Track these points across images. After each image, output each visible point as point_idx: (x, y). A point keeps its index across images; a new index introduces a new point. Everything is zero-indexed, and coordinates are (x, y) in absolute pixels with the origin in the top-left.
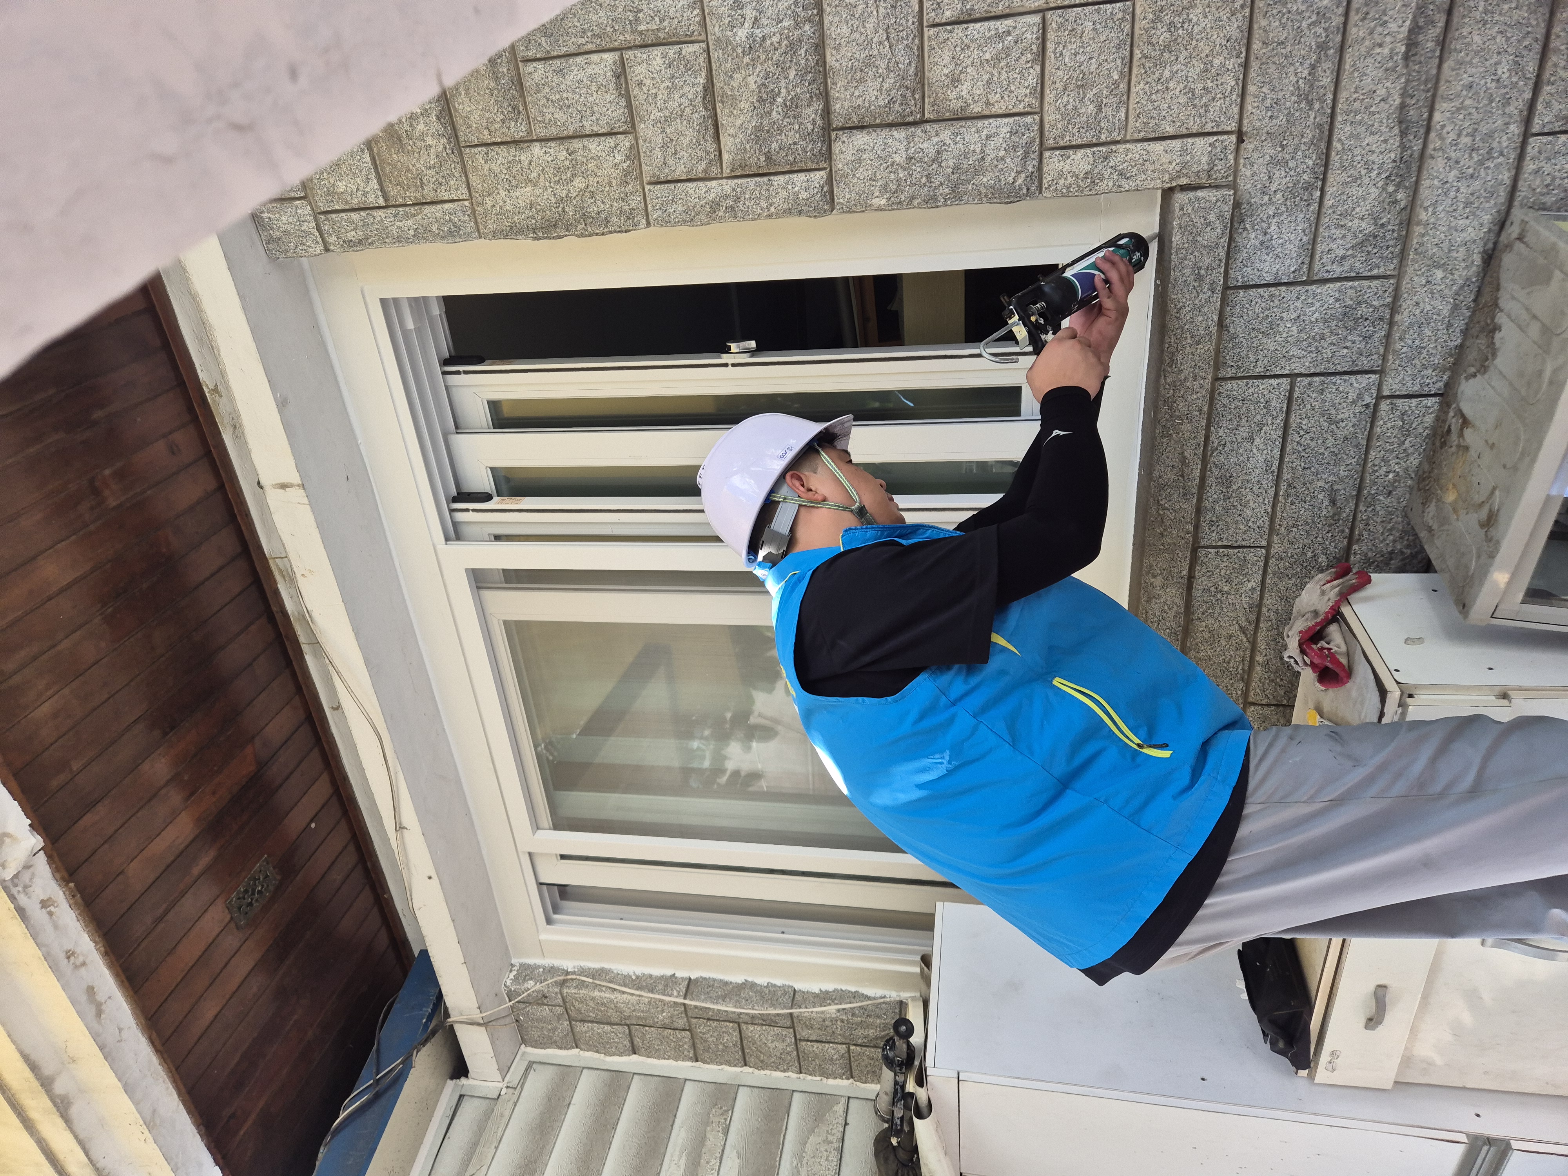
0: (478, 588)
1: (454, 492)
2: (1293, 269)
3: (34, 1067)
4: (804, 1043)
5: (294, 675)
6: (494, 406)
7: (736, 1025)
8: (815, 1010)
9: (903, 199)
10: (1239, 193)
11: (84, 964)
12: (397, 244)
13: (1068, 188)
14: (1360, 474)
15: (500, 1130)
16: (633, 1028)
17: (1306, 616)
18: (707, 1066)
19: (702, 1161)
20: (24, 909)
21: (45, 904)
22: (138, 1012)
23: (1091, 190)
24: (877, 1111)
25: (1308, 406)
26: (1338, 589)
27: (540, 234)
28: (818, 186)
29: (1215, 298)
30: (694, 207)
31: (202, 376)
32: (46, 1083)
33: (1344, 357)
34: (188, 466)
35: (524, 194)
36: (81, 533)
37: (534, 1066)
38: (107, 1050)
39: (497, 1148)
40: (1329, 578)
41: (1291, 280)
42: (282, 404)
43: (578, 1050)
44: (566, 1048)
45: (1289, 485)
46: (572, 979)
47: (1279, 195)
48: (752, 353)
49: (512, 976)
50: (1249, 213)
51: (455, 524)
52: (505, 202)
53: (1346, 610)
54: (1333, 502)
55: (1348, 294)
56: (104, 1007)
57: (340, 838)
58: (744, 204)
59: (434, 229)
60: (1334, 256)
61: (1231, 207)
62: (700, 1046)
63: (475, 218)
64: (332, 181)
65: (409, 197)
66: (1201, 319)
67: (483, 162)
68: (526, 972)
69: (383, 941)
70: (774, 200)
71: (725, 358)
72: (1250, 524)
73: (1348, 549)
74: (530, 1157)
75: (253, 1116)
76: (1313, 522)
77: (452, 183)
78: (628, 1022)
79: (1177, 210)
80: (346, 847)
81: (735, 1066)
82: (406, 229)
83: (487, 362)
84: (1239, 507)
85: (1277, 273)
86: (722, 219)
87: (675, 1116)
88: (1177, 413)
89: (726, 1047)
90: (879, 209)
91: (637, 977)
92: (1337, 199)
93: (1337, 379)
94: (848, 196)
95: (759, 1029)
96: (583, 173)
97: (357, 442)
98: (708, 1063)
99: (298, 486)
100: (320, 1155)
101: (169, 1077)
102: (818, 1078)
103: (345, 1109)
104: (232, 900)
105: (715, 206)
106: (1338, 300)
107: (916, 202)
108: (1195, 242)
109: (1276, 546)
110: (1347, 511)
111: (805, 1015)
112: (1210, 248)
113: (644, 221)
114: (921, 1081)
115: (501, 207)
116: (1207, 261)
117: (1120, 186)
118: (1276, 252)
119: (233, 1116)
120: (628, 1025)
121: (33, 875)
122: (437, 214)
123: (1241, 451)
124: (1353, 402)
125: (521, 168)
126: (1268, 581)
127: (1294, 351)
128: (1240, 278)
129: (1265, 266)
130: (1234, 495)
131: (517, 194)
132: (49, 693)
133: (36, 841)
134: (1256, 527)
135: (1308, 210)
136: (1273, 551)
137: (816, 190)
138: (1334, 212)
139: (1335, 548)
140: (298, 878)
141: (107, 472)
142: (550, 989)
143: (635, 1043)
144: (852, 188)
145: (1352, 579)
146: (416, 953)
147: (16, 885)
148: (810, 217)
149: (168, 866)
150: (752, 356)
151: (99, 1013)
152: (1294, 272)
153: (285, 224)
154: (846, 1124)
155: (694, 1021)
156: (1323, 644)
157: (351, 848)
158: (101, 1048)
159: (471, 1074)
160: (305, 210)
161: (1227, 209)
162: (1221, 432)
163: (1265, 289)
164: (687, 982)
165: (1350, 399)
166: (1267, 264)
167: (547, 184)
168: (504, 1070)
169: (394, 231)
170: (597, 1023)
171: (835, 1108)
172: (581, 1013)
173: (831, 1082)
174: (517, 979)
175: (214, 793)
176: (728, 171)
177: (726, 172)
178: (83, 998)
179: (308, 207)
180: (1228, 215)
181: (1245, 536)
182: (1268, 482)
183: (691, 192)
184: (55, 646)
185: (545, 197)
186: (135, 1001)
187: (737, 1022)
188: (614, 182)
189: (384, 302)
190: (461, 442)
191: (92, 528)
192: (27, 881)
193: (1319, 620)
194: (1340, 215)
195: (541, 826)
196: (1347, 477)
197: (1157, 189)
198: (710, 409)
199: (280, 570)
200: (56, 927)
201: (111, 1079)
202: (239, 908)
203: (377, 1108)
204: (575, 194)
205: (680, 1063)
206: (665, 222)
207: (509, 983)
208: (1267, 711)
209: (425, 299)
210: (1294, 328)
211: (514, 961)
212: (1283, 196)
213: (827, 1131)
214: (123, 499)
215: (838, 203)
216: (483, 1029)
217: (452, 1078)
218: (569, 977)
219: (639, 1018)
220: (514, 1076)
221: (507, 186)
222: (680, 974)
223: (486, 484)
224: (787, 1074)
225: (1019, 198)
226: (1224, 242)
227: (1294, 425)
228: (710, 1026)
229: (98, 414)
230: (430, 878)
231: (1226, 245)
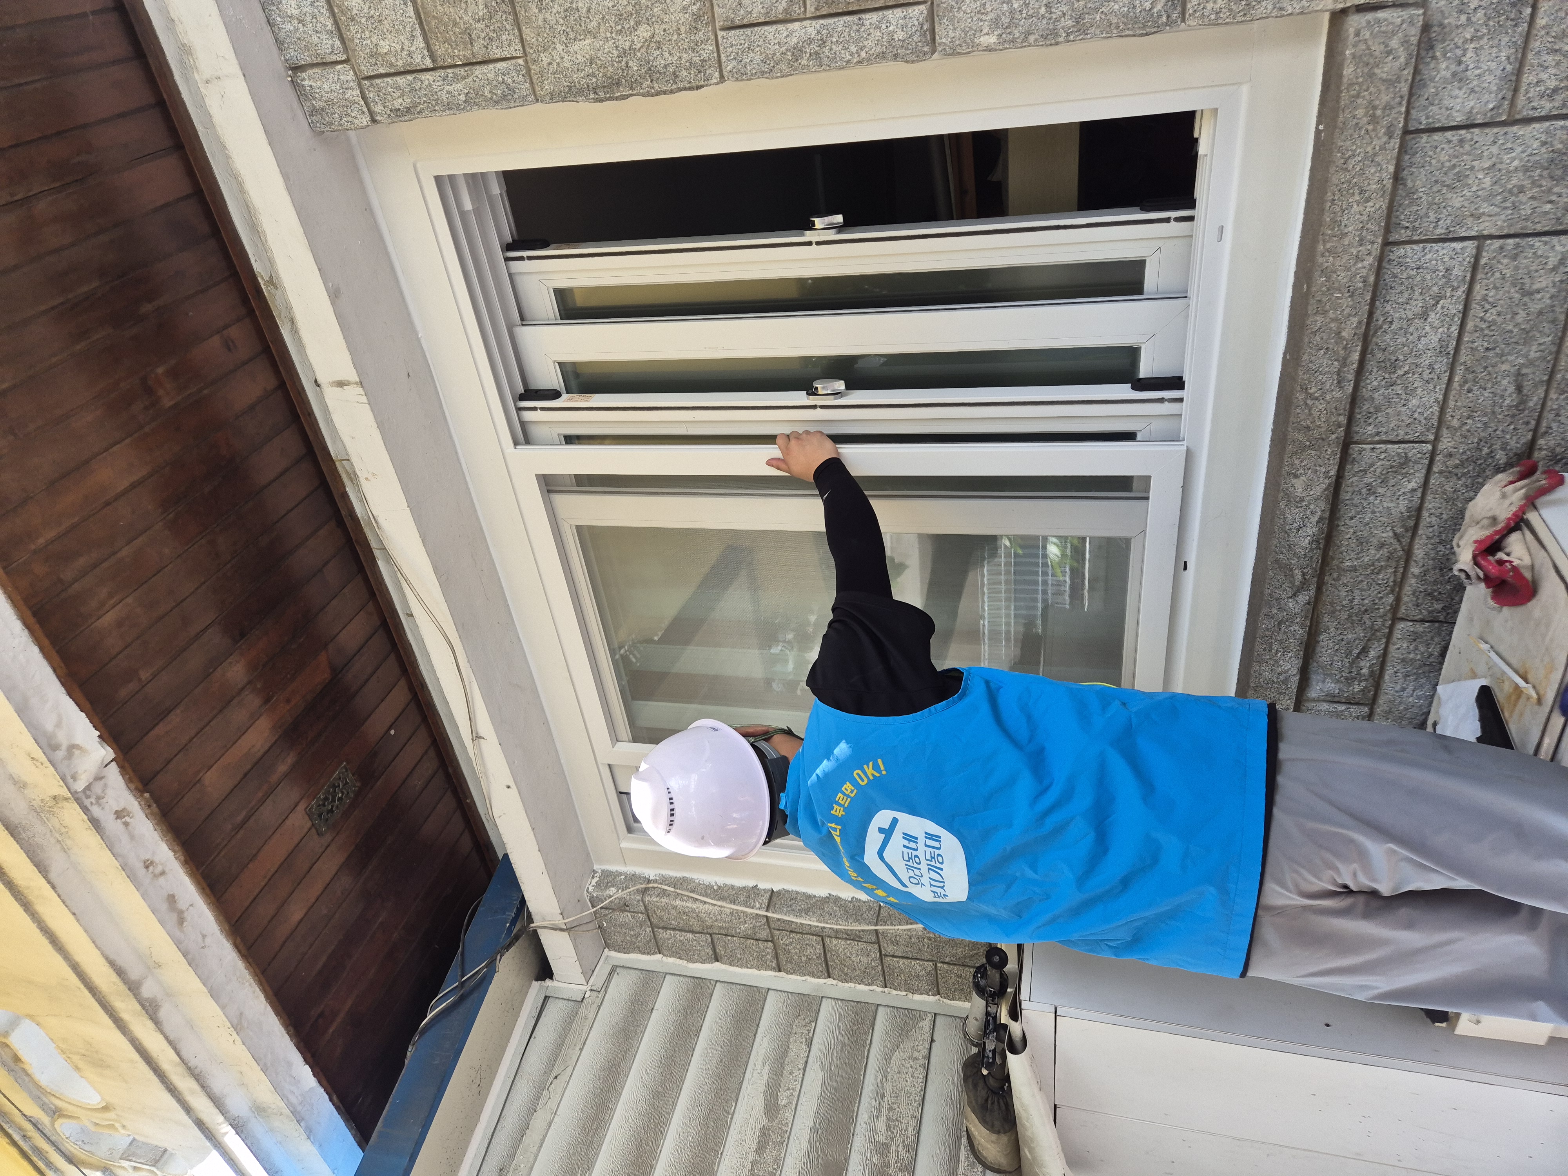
0: (549, 491)
1: (521, 390)
2: (1491, 106)
3: (120, 972)
4: (889, 959)
5: (366, 580)
6: (561, 295)
7: (820, 939)
8: (901, 927)
9: (1017, 35)
10: (1430, 13)
11: (163, 873)
12: (448, 112)
13: (1217, 13)
14: (1553, 356)
15: (584, 1031)
16: (715, 937)
17: (1482, 523)
18: (790, 976)
19: (785, 1072)
20: (98, 820)
21: (119, 814)
22: (221, 918)
23: (1245, 15)
24: (965, 1034)
25: (1498, 275)
26: (1523, 491)
27: (602, 94)
28: (916, 23)
29: (1392, 144)
30: (774, 54)
31: (256, 266)
32: (133, 988)
33: (1546, 213)
34: (245, 363)
35: (584, 47)
36: (136, 435)
37: (618, 970)
38: (190, 956)
39: (581, 1050)
40: (1511, 479)
41: (1487, 120)
42: (334, 295)
43: (661, 955)
44: (648, 954)
45: (1467, 369)
46: (654, 888)
47: (1480, 14)
48: (840, 229)
49: (594, 882)
50: (1440, 38)
51: (523, 424)
52: (562, 58)
53: (1532, 517)
54: (1519, 389)
55: (1557, 137)
56: (186, 914)
57: (419, 744)
58: (831, 49)
59: (487, 93)
60: (1543, 88)
61: (1419, 29)
62: (783, 958)
63: (531, 79)
64: (374, 40)
65: (458, 56)
66: (1373, 170)
67: (537, 11)
68: (608, 879)
69: (466, 844)
70: (866, 43)
71: (809, 236)
72: (1416, 415)
73: (1533, 441)
74: (614, 1060)
75: (341, 1015)
76: (1493, 412)
77: (504, 37)
78: (710, 931)
79: (1352, 36)
80: (426, 752)
81: (819, 977)
82: (456, 94)
83: (552, 246)
84: (1404, 396)
85: (1470, 112)
86: (805, 69)
87: (758, 1025)
88: (1336, 285)
89: (810, 959)
90: (989, 49)
91: (719, 887)
92: (1552, 17)
93: (1536, 242)
94: (952, 34)
95: (843, 942)
96: (647, 19)
97: (417, 335)
98: (792, 974)
99: (356, 383)
100: (409, 1054)
101: (255, 980)
102: (904, 993)
103: (432, 1009)
104: (312, 808)
105: (797, 52)
106: (1544, 143)
107: (1032, 38)
108: (1371, 75)
109: (1446, 441)
110: (1535, 399)
111: (891, 931)
112: (1389, 83)
113: (717, 74)
114: (1015, 1013)
115: (558, 64)
116: (1385, 98)
117: (1281, 9)
118: (1471, 86)
119: (321, 1015)
120: (711, 935)
121: (105, 785)
122: (489, 75)
123: (1411, 330)
124: (1554, 269)
125: (580, 17)
126: (1432, 481)
127: (1485, 208)
128: (1423, 118)
129: (1456, 104)
130: (1399, 382)
131: (576, 48)
132: (111, 602)
133: (106, 753)
134: (1422, 418)
135: (1515, 31)
136: (1441, 446)
137: (914, 29)
138: (1548, 33)
139: (1517, 442)
140: (379, 783)
141: (160, 370)
142: (632, 897)
143: (718, 951)
144: (957, 25)
145: (1540, 480)
146: (500, 857)
147: (88, 797)
148: (907, 62)
149: (245, 775)
150: (839, 232)
151: (181, 921)
152: (1492, 109)
153: (327, 92)
154: (932, 1041)
155: (776, 932)
156: (1501, 555)
157: (432, 753)
158: (185, 955)
159: (555, 976)
160: (347, 75)
161: (1414, 33)
162: (1388, 308)
163: (1454, 132)
164: (769, 894)
165: (1550, 266)
166: (1459, 100)
167: (609, 35)
168: (588, 973)
169: (444, 96)
170: (680, 930)
171: (922, 1024)
172: (663, 921)
173: (917, 997)
174: (599, 885)
175: (288, 701)
176: (813, 10)
177: (811, 10)
178: (164, 907)
179: (351, 72)
180: (1414, 40)
181: (1408, 430)
182: (1441, 366)
183: (770, 37)
184: (114, 553)
185: (606, 51)
186: (217, 907)
187: (821, 935)
188: (683, 28)
189: (438, 179)
190: (528, 335)
191: (147, 429)
192: (99, 792)
193: (1498, 527)
194: (1554, 37)
195: (620, 739)
196: (1538, 358)
197: (1327, 11)
198: (793, 293)
199: (347, 472)
200: (132, 837)
201: (196, 984)
202: (320, 815)
203: (461, 1010)
204: (639, 45)
205: (764, 973)
206: (741, 76)
207: (591, 889)
208: (1420, 628)
209: (483, 174)
210: (1488, 179)
211: (596, 867)
212: (1485, 14)
213: (913, 1048)
214: (179, 398)
215: (940, 44)
216: (566, 934)
217: (537, 980)
218: (651, 885)
219: (721, 928)
220: (598, 979)
221: (564, 39)
222: (762, 886)
223: (552, 379)
224: (871, 988)
225: (1158, 29)
226: (1408, 73)
227: (1478, 297)
228: (793, 938)
229: (147, 308)
230: (508, 787)
231: (1410, 78)
